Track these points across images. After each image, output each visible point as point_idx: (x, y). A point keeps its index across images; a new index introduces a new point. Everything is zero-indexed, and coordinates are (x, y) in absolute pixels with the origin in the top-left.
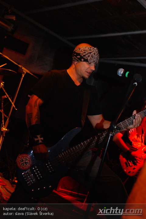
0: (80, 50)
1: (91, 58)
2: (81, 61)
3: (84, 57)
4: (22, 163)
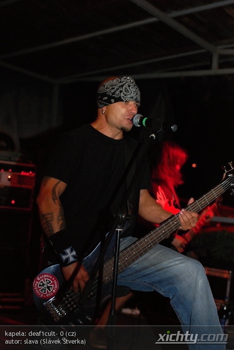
0: (106, 87)
2: (111, 103)
3: (113, 96)
4: (43, 289)
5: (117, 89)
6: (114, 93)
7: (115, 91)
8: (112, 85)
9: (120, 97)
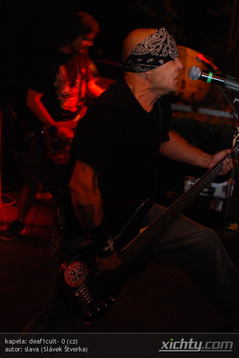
0: (146, 47)
1: (172, 49)
2: (160, 65)
3: (160, 55)
4: (74, 278)
5: (163, 47)
6: (160, 52)
7: (162, 50)
8: (155, 43)
9: (169, 54)
